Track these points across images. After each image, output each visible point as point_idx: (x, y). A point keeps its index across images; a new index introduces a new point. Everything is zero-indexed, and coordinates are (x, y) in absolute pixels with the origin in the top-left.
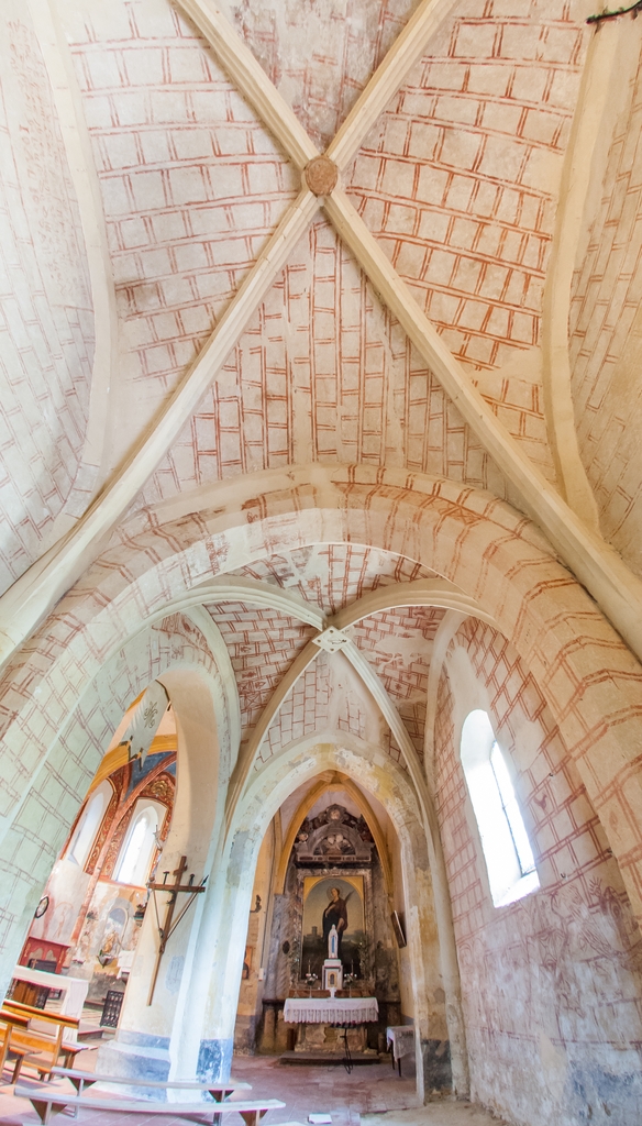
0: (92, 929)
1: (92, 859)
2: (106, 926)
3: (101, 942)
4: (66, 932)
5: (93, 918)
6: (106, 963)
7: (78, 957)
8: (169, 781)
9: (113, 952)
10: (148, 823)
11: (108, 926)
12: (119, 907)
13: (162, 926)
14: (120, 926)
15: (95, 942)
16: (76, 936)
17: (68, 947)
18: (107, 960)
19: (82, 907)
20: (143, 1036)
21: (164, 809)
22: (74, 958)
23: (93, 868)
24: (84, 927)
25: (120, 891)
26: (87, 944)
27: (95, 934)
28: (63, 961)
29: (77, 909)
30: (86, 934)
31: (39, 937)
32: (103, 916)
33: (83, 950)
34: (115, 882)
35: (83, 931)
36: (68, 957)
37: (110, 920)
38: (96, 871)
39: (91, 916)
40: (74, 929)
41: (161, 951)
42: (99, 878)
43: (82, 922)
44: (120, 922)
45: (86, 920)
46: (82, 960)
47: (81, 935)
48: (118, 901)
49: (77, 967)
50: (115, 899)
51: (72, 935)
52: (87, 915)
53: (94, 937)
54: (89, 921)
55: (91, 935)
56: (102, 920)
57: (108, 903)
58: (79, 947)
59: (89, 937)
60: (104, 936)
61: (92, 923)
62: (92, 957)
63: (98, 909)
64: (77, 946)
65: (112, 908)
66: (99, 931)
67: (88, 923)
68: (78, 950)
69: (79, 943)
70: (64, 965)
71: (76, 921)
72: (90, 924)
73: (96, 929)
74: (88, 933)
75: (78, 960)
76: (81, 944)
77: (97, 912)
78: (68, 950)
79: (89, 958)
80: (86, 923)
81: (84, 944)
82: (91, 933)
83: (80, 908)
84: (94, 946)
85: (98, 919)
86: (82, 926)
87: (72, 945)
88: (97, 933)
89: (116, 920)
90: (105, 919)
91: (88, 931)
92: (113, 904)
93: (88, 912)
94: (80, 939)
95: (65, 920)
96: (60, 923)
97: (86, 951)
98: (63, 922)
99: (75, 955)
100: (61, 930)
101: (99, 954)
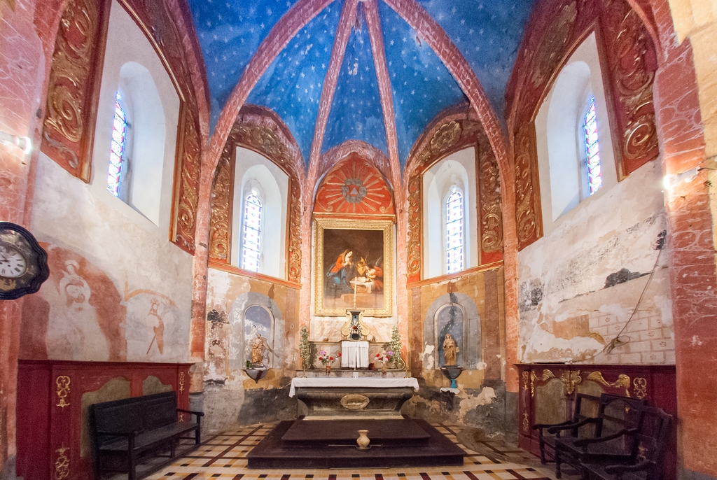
0: (224, 335)
2: (243, 330)
3: (243, 352)
4: (174, 343)
5: (221, 320)
6: (258, 377)
7: (213, 374)
9: (265, 362)
11: (248, 330)
12: (257, 303)
14: (265, 329)
15: (233, 354)
16: (198, 348)
17: (189, 365)
18: (260, 373)
19: (195, 304)
22: (206, 378)
23: (191, 242)
24: (208, 333)
25: (252, 283)
27: (231, 341)
28: (188, 384)
29: (184, 307)
30: (215, 343)
32: (236, 317)
33: (217, 365)
34: (241, 271)
35: (208, 340)
36: (195, 378)
37: (248, 322)
38: (199, 248)
39: (216, 317)
40: (191, 338)
42: (210, 260)
43: (203, 327)
44: (264, 324)
45: (209, 324)
46: (220, 378)
47: (207, 345)
48: (253, 295)
49: (217, 389)
50: (247, 293)
51: (190, 347)
52: (207, 316)
53: (230, 346)
54: (214, 324)
55: (224, 345)
56: (235, 322)
57: (237, 299)
58: (209, 362)
59: (222, 347)
60: (245, 344)
61: (221, 328)
62: (236, 372)
63: (224, 309)
64: (204, 361)
65: (247, 306)
66: (235, 336)
67: (213, 328)
68: (209, 365)
69: (207, 357)
70: (192, 390)
71: (192, 326)
72: (217, 328)
73: (231, 336)
74: (219, 342)
75: (215, 379)
76: (211, 358)
77: (223, 312)
78: (191, 369)
79: (232, 374)
80: (210, 327)
81: (217, 358)
82: (224, 341)
83: (189, 306)
84: (234, 358)
85: (228, 323)
86: (204, 333)
87: (196, 359)
88: (233, 341)
89: (257, 321)
90: (240, 321)
91: (217, 339)
92: (246, 301)
93: (207, 312)
94: (207, 350)
95: (165, 324)
96: (155, 328)
97: (223, 365)
98: (162, 326)
99: (206, 373)
100: (162, 341)
101: (245, 366)
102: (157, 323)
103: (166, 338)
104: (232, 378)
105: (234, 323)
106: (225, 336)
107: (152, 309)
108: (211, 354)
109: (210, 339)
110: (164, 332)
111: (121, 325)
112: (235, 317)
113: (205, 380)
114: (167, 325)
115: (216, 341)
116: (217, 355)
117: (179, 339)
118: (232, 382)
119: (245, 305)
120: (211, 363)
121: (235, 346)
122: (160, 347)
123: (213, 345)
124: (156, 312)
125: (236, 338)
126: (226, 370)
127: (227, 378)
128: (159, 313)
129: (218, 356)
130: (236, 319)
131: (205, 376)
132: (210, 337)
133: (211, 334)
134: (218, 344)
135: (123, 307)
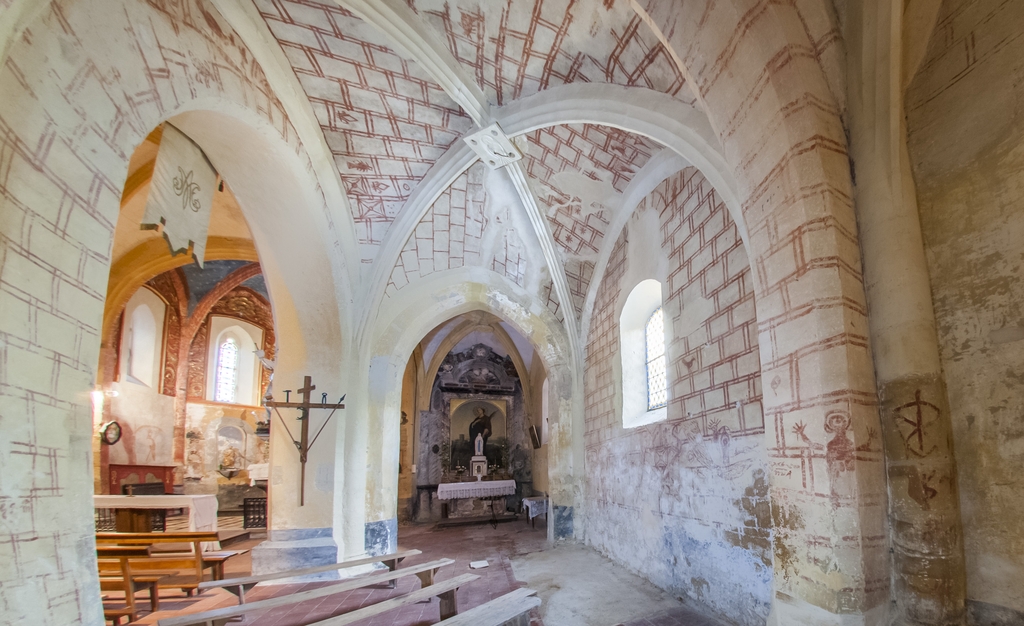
0: (200, 447)
1: (167, 381)
2: (216, 444)
3: (216, 458)
4: (162, 454)
5: (196, 437)
6: (231, 475)
7: (191, 473)
8: (255, 300)
9: (237, 465)
10: (239, 343)
11: (222, 443)
12: (230, 425)
13: (298, 439)
14: (237, 442)
15: (208, 460)
16: (179, 456)
17: (173, 467)
18: (232, 473)
19: (175, 428)
20: (300, 531)
21: (259, 332)
22: (186, 476)
23: (173, 389)
25: (224, 410)
26: (198, 461)
28: (172, 479)
29: (169, 431)
31: (127, 463)
32: (211, 434)
34: (215, 403)
36: (177, 476)
37: (221, 438)
38: (179, 392)
39: (192, 435)
40: (174, 450)
41: (303, 459)
42: (188, 398)
43: (182, 443)
44: (236, 439)
45: (187, 441)
46: (197, 476)
47: (186, 455)
48: (226, 420)
49: (194, 484)
51: (173, 456)
52: (186, 436)
57: (212, 422)
60: (219, 453)
62: (211, 472)
63: (200, 429)
65: (220, 427)
66: (210, 448)
69: (186, 462)
70: (175, 484)
71: (174, 443)
73: (206, 448)
77: (199, 432)
78: (174, 470)
83: (172, 430)
84: (209, 462)
85: (204, 439)
86: (183, 447)
87: (178, 464)
88: (208, 451)
89: (229, 437)
90: (214, 437)
92: (220, 423)
93: (186, 433)
94: (186, 458)
95: (156, 443)
96: (150, 446)
97: (200, 468)
98: (154, 445)
99: (185, 473)
100: (155, 453)
101: (218, 469)
102: (151, 443)
103: (156, 451)
104: (208, 476)
105: (208, 439)
107: (148, 436)
108: (189, 460)
110: (156, 448)
111: (134, 446)
117: (165, 451)
118: (207, 479)
121: (210, 454)
122: (154, 457)
124: (151, 437)
128: (153, 437)
130: (211, 436)
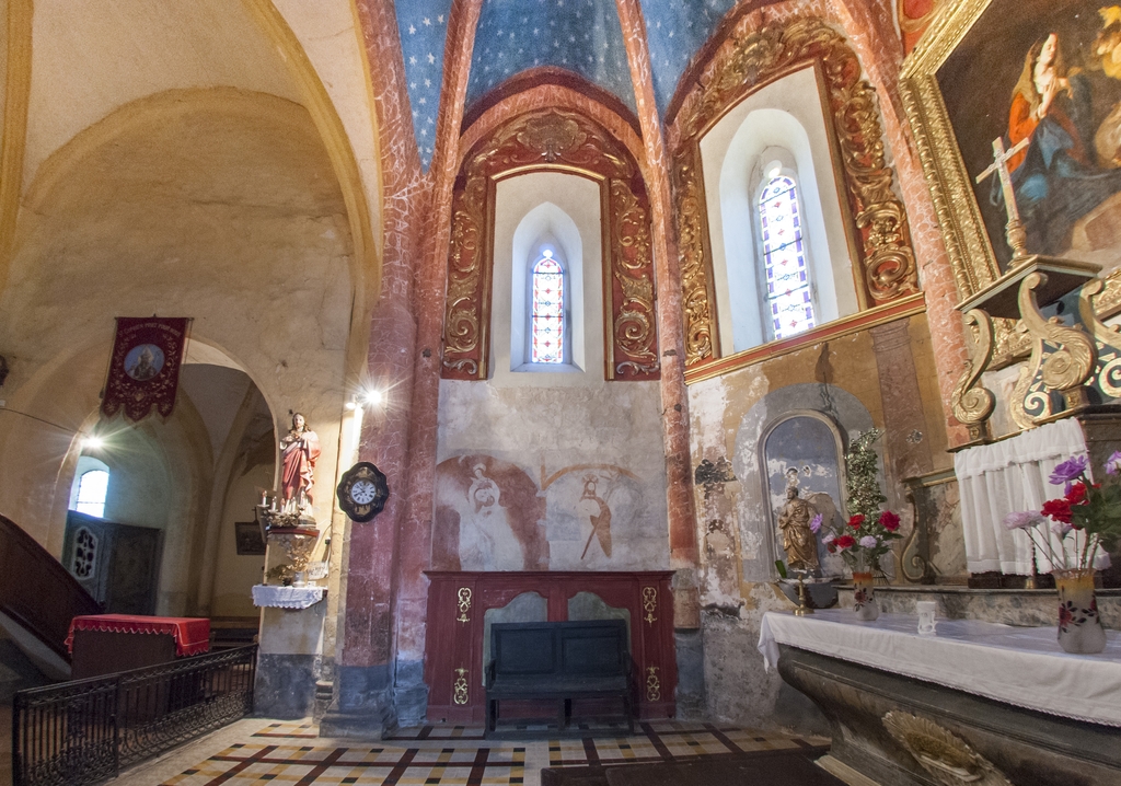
0: (728, 506)
5: (719, 477)
7: (716, 594)
12: (789, 412)
17: (667, 575)
19: (668, 460)
22: (705, 600)
24: (700, 510)
27: (744, 518)
29: (652, 472)
30: (714, 526)
32: (747, 461)
33: (721, 573)
34: (738, 358)
35: (701, 522)
37: (774, 465)
39: (712, 473)
40: (667, 523)
45: (699, 490)
46: (730, 600)
47: (701, 533)
48: (776, 396)
49: (725, 626)
50: (763, 400)
51: (669, 540)
52: (694, 476)
53: (743, 528)
54: (708, 489)
55: (730, 527)
56: (746, 473)
57: (745, 421)
58: (706, 568)
59: (728, 533)
61: (722, 492)
62: (761, 589)
63: (722, 451)
64: (697, 564)
65: (766, 428)
66: (750, 506)
67: (706, 497)
68: (707, 574)
69: (703, 558)
70: (677, 623)
71: (666, 503)
72: (714, 496)
73: (741, 507)
74: (721, 522)
75: (720, 604)
76: (710, 558)
77: (722, 459)
78: (672, 582)
79: (752, 594)
80: (702, 496)
81: (720, 558)
82: (729, 519)
83: (662, 467)
84: (754, 554)
85: (734, 479)
87: (678, 564)
88: (747, 516)
90: (756, 467)
91: (717, 517)
92: (764, 417)
93: (694, 468)
94: (701, 543)
95: (612, 509)
96: (592, 518)
97: (732, 573)
99: (703, 590)
100: (609, 537)
101: (777, 575)
102: (596, 511)
103: (614, 531)
104: (754, 603)
105: (744, 476)
106: (730, 510)
107: (586, 491)
108: (709, 550)
109: (704, 519)
110: (612, 521)
111: (540, 522)
112: (745, 461)
113: (704, 605)
114: (617, 509)
115: (715, 521)
116: (720, 552)
117: (644, 528)
118: (755, 613)
119: (762, 427)
120: (710, 570)
121: (753, 527)
122: (606, 546)
123: (712, 530)
124: (594, 492)
125: (752, 509)
126: (739, 585)
127: (742, 604)
128: (599, 494)
129: (722, 553)
130: (750, 465)
131: (702, 597)
132: (703, 515)
133: (705, 510)
134: (719, 528)
135: (540, 499)
